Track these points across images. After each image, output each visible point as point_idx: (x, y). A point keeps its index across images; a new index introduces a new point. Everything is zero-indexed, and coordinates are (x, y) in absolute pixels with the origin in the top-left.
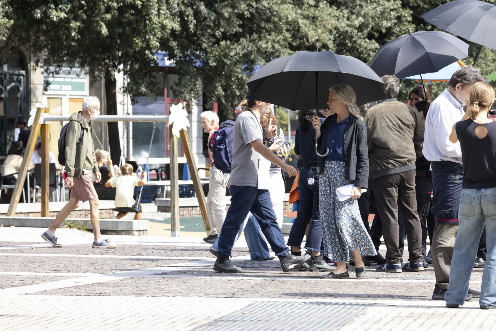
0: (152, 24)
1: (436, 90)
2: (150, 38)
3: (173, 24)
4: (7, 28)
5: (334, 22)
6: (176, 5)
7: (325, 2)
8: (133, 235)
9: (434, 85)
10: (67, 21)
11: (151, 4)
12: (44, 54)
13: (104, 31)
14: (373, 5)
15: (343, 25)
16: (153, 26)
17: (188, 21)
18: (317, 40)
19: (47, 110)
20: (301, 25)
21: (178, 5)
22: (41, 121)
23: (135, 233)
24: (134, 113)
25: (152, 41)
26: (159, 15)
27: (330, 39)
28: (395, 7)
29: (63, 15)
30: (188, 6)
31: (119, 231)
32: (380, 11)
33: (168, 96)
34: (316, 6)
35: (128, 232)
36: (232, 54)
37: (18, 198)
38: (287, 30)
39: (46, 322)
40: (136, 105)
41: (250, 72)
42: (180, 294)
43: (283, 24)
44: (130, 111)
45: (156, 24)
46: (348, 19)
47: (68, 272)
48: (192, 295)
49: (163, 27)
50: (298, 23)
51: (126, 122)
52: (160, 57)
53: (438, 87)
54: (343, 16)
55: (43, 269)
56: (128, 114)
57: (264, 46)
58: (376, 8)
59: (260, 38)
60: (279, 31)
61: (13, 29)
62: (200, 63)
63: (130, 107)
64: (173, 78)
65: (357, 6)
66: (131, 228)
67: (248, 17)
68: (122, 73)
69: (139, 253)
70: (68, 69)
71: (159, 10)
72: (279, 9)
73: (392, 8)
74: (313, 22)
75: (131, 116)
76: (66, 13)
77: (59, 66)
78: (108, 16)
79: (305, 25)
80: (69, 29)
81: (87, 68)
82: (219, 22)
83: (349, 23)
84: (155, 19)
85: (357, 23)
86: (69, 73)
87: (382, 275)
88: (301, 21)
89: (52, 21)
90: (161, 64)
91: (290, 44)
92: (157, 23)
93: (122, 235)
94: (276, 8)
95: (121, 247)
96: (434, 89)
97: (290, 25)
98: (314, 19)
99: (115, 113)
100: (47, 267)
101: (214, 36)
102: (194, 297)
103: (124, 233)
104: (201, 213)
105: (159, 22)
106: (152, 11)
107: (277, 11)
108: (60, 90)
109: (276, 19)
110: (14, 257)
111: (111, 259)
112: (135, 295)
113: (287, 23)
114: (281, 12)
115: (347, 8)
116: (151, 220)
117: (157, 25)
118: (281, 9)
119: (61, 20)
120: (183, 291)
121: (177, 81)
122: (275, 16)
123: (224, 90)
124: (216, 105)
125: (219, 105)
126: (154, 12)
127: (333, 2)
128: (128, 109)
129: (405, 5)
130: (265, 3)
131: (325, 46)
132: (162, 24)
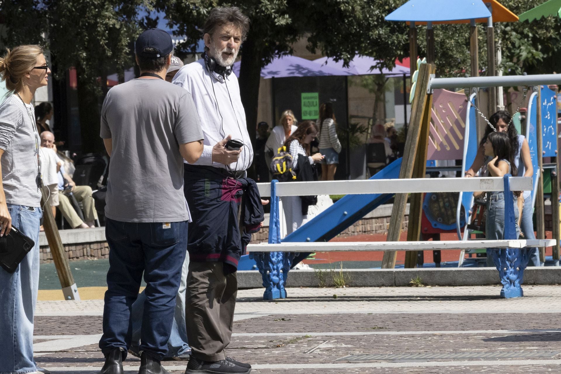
1: (441, 36)
9: (437, 29)
41: (129, 17)
53: (444, 33)
62: (44, 5)
87: (358, 355)
96: (437, 36)
104: (52, 258)
121: (5, 36)
123: (86, 49)
124: (73, 73)
125: (78, 74)
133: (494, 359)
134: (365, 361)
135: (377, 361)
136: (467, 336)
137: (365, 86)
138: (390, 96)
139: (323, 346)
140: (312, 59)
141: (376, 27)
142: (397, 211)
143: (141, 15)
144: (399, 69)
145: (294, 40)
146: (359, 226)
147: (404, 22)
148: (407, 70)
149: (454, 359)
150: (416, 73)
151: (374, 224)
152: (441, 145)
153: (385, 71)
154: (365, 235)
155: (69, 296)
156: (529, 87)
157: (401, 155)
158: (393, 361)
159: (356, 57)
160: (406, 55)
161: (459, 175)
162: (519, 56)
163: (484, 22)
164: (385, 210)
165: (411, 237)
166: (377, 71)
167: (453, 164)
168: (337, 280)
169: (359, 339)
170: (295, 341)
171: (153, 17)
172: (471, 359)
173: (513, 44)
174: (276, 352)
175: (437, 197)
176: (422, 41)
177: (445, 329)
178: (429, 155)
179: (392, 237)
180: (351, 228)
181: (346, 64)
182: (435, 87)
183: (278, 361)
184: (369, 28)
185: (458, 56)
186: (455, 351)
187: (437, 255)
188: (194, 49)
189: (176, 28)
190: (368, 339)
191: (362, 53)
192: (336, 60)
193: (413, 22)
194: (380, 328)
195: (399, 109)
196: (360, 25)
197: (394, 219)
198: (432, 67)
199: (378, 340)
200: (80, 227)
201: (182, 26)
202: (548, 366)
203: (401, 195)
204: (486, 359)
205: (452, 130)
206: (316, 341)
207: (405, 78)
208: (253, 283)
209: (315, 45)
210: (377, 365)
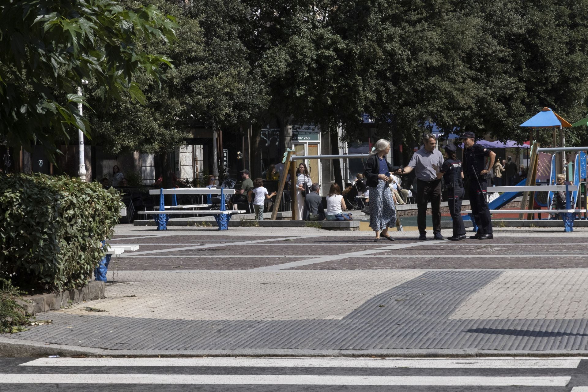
0: (360, 97)
2: (358, 105)
3: (372, 97)
4: (268, 101)
5: (475, 91)
7: (469, 79)
8: (350, 230)
9: (540, 130)
10: (305, 96)
11: (359, 84)
12: (292, 117)
13: (329, 102)
14: (500, 80)
15: (481, 93)
17: (382, 95)
18: (465, 104)
19: (294, 153)
20: (454, 94)
21: (375, 85)
22: (291, 159)
23: (352, 229)
24: (349, 153)
25: (359, 107)
26: (364, 91)
27: (473, 103)
28: (515, 81)
29: (303, 93)
30: (382, 85)
32: (505, 84)
33: (371, 142)
34: (464, 82)
35: (347, 228)
36: (411, 115)
37: (277, 209)
38: (446, 98)
39: (295, 287)
40: (351, 148)
43: (443, 94)
44: (347, 152)
45: (362, 96)
46: (484, 89)
47: (309, 254)
48: (387, 268)
49: (367, 98)
50: (452, 93)
51: (345, 159)
52: (365, 117)
54: (481, 88)
55: (293, 253)
56: (346, 154)
57: (431, 109)
58: (502, 82)
59: (429, 104)
60: (440, 99)
61: (272, 102)
63: (347, 149)
64: (374, 130)
65: (490, 81)
66: (349, 226)
68: (341, 128)
70: (307, 126)
71: (363, 88)
73: (512, 81)
74: (462, 92)
75: (348, 155)
76: (305, 91)
77: (302, 125)
78: (331, 93)
79: (457, 94)
80: (307, 101)
81: (319, 126)
82: (402, 95)
83: (485, 92)
84: (362, 93)
85: (490, 92)
86: (308, 129)
87: (510, 252)
88: (454, 92)
89: (296, 96)
90: (366, 122)
91: (447, 106)
93: (343, 230)
94: (438, 84)
96: (540, 132)
97: (447, 95)
98: (462, 90)
99: (338, 154)
100: (295, 252)
101: (398, 104)
102: (389, 269)
105: (364, 95)
106: (359, 88)
107: (439, 86)
108: (303, 139)
109: (438, 92)
110: (274, 246)
111: (336, 246)
112: (352, 269)
113: (445, 93)
114: (441, 87)
115: (483, 83)
116: (361, 221)
118: (441, 85)
119: (301, 96)
122: (437, 89)
123: (406, 137)
124: (401, 147)
125: (403, 147)
126: (361, 88)
127: (474, 79)
128: (345, 151)
129: (521, 80)
130: (431, 82)
131: (470, 107)
132: (366, 97)
133: (562, 254)
134: (512, 254)
135: (517, 254)
136: (552, 246)
137: (512, 152)
138: (521, 156)
139: (496, 249)
140: (492, 141)
141: (516, 130)
142: (524, 199)
143: (427, 123)
144: (526, 145)
145: (485, 134)
146: (510, 205)
147: (527, 127)
148: (529, 146)
149: (547, 254)
150: (532, 146)
151: (516, 204)
152: (541, 173)
153: (520, 146)
154: (512, 208)
155: (399, 229)
156: (576, 152)
157: (526, 177)
158: (523, 254)
159: (508, 141)
160: (528, 140)
161: (548, 185)
162: (571, 141)
163: (558, 127)
164: (520, 198)
165: (530, 208)
166: (516, 146)
167: (546, 181)
168: (502, 224)
169: (510, 246)
170: (486, 247)
171: (431, 125)
172: (553, 254)
173: (569, 136)
174: (478, 251)
175: (540, 193)
176: (534, 135)
177: (543, 243)
178: (537, 178)
179: (522, 208)
180: (506, 205)
181: (505, 143)
182: (540, 151)
183: (479, 254)
184: (514, 130)
185: (549, 141)
186: (547, 251)
187: (540, 215)
188: (447, 137)
189: (440, 129)
190: (513, 247)
191: (511, 139)
192: (501, 142)
193: (531, 127)
194: (518, 242)
195: (525, 161)
196: (510, 129)
197: (523, 202)
198: (538, 144)
199: (517, 247)
200: (403, 204)
201: (442, 129)
202: (583, 257)
203: (526, 192)
204: (559, 254)
205: (545, 168)
206: (493, 247)
207: (528, 149)
208: (469, 225)
209: (493, 136)
210: (517, 256)
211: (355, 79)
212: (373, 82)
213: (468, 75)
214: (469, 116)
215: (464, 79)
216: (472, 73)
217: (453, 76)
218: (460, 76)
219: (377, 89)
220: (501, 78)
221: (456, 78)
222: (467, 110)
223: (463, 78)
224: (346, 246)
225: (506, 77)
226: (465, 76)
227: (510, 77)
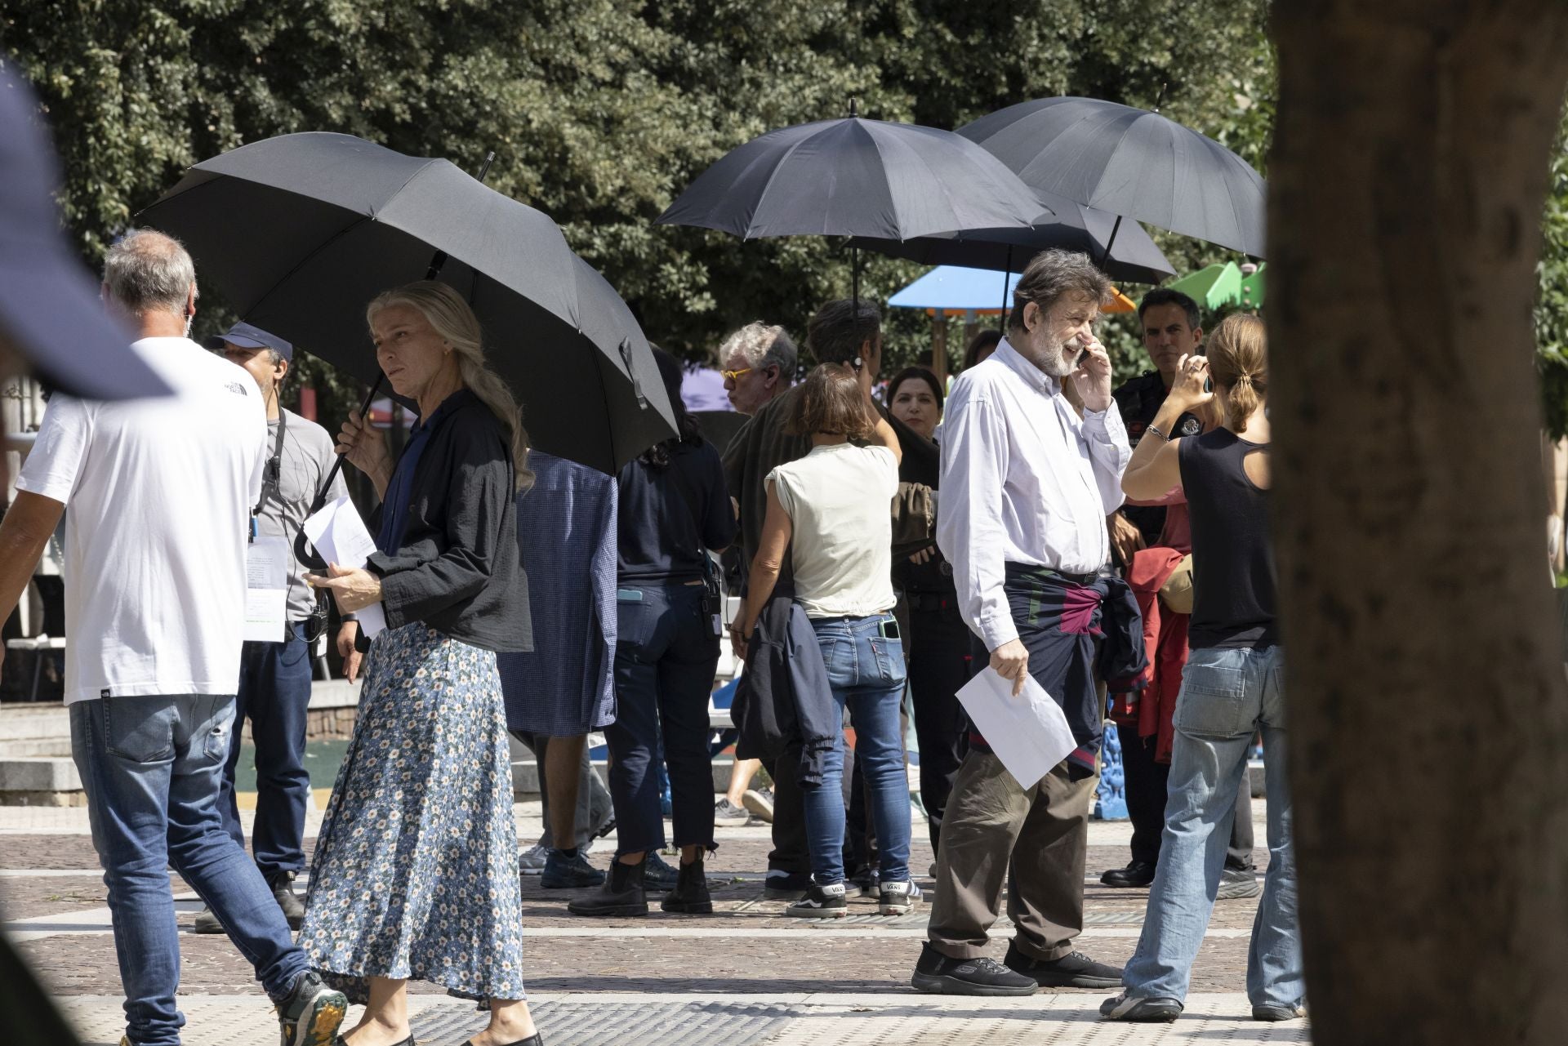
0: (106, 148)
2: (100, 190)
3: (170, 147)
5: (672, 131)
6: (178, 88)
7: (643, 72)
8: (53, 804)
11: (102, 84)
14: (792, 79)
15: (702, 141)
16: (110, 152)
17: (218, 137)
18: (622, 191)
20: (570, 142)
21: (186, 85)
23: (63, 799)
25: (106, 199)
26: (126, 118)
27: (661, 187)
28: (862, 84)
30: (217, 90)
31: (11, 793)
32: (816, 99)
34: (617, 85)
35: (40, 795)
38: (528, 161)
42: (202, 987)
43: (514, 140)
45: (116, 146)
46: (717, 125)
48: (239, 987)
49: (141, 156)
50: (562, 139)
54: (701, 116)
58: (801, 89)
65: (742, 82)
66: (50, 783)
67: (403, 121)
69: (73, 862)
71: (125, 105)
72: (500, 94)
73: (851, 86)
74: (607, 133)
79: (585, 143)
83: (720, 136)
84: (115, 132)
88: (569, 130)
92: (120, 142)
93: (21, 804)
94: (490, 92)
95: (16, 844)
97: (537, 145)
98: (610, 125)
102: (246, 996)
103: (25, 800)
105: (127, 141)
106: (106, 106)
107: (494, 102)
109: (493, 128)
113: (527, 137)
114: (506, 105)
115: (712, 90)
117: (122, 148)
118: (507, 96)
120: (209, 977)
122: (487, 116)
124: (309, 394)
125: (318, 398)
126: (112, 108)
127: (669, 72)
128: (34, 414)
129: (892, 78)
130: (456, 78)
131: (645, 208)
132: (138, 146)
147: (924, 309)
193: (940, 311)
211: (86, 61)
212: (174, 72)
213: (637, 52)
214: (643, 252)
215: (620, 70)
216: (655, 40)
217: (565, 55)
218: (596, 53)
219: (194, 107)
220: (800, 70)
221: (580, 61)
222: (630, 221)
223: (611, 64)
224: (33, 883)
225: (823, 65)
226: (623, 56)
227: (840, 66)
